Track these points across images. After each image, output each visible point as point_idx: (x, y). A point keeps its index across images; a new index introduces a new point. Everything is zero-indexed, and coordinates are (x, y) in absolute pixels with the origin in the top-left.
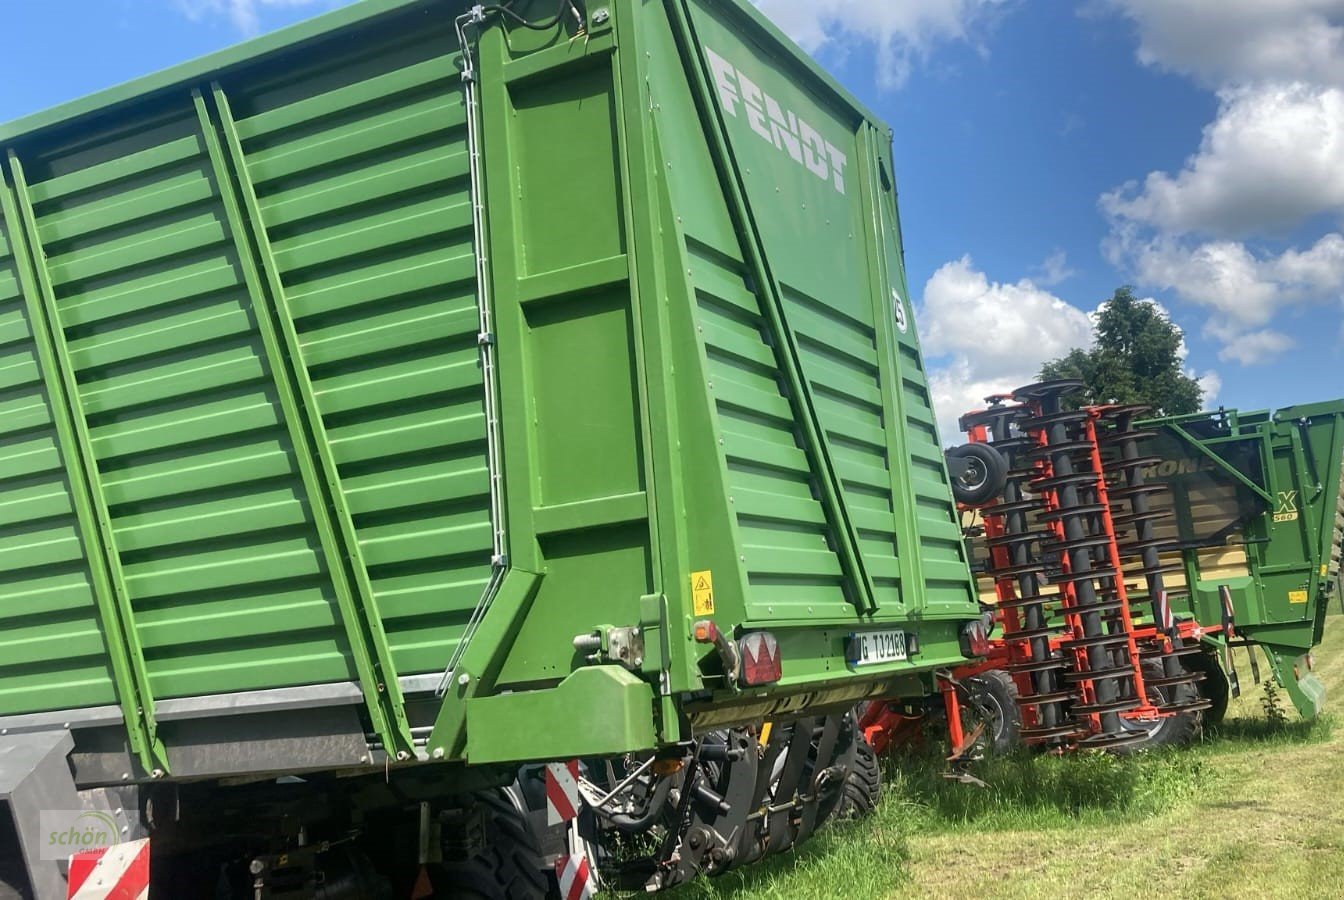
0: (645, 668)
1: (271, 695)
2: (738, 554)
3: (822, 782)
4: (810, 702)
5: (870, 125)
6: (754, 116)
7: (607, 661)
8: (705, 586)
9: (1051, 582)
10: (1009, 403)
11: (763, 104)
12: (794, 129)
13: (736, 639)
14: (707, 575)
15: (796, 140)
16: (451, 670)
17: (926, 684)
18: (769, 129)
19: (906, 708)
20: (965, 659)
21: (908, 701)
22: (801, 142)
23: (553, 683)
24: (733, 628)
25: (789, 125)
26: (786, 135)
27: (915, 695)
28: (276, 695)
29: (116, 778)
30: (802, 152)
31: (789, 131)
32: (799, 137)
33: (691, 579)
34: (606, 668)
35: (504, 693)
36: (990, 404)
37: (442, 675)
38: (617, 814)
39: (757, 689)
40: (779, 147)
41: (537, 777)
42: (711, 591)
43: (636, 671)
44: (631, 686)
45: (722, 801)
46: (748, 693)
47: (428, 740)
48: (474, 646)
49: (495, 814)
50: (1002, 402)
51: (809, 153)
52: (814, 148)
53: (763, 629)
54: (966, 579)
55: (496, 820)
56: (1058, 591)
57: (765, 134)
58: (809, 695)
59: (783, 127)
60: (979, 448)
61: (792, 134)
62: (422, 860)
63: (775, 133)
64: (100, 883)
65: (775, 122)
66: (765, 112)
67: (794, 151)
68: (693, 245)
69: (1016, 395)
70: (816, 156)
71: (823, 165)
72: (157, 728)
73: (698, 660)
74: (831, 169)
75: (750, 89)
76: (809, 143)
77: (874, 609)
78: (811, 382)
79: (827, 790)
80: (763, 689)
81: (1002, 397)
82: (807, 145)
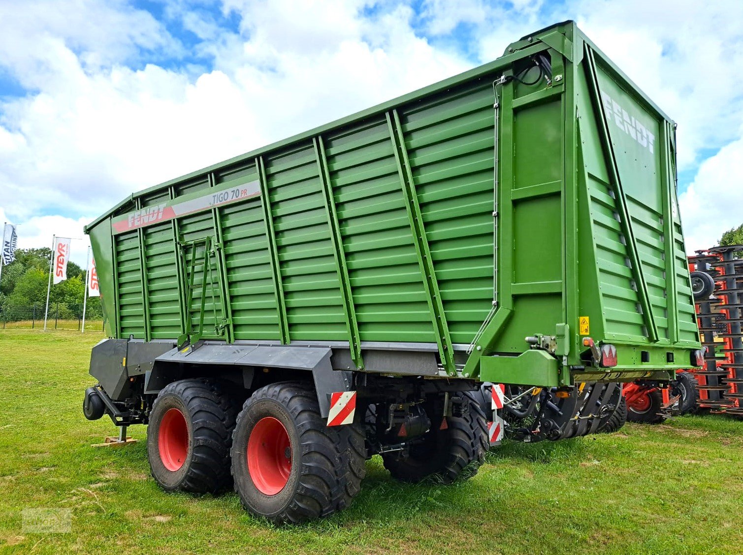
0: (556, 353)
1: (404, 344)
2: (602, 311)
3: (604, 410)
4: (619, 376)
5: (667, 122)
6: (618, 119)
7: (539, 348)
8: (586, 323)
9: (720, 336)
10: (706, 254)
11: (622, 113)
12: (634, 125)
13: (600, 347)
14: (587, 318)
15: (634, 130)
16: (473, 344)
17: (670, 375)
18: (624, 125)
19: (660, 384)
20: (692, 367)
21: (662, 382)
22: (637, 130)
23: (517, 354)
24: (598, 342)
25: (631, 122)
26: (630, 128)
27: (665, 379)
28: (405, 345)
29: (345, 368)
30: (637, 135)
31: (631, 125)
32: (635, 128)
33: (579, 319)
34: (540, 351)
35: (495, 356)
36: (697, 254)
37: (469, 345)
38: (514, 409)
39: (606, 368)
40: (627, 132)
41: (488, 389)
42: (588, 325)
43: (553, 354)
44: (551, 360)
45: (560, 411)
46: (603, 369)
47: (462, 370)
48: (482, 336)
49: (470, 401)
50: (703, 253)
51: (639, 135)
52: (641, 133)
53: (610, 344)
54: (696, 331)
55: (471, 404)
56: (723, 341)
57: (622, 128)
58: (619, 373)
59: (629, 124)
60: (699, 274)
61: (633, 127)
62: (444, 415)
63: (626, 126)
64: (340, 404)
65: (626, 122)
66: (622, 117)
67: (633, 135)
68: (591, 176)
69: (710, 250)
70: (642, 136)
71: (645, 140)
72: (361, 351)
73: (581, 353)
74: (648, 142)
75: (617, 107)
76: (640, 131)
77: (657, 340)
78: (636, 239)
79: (605, 414)
80: (608, 368)
81: (703, 251)
82: (639, 131)
